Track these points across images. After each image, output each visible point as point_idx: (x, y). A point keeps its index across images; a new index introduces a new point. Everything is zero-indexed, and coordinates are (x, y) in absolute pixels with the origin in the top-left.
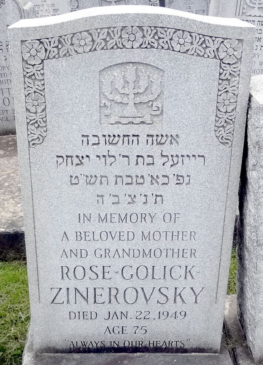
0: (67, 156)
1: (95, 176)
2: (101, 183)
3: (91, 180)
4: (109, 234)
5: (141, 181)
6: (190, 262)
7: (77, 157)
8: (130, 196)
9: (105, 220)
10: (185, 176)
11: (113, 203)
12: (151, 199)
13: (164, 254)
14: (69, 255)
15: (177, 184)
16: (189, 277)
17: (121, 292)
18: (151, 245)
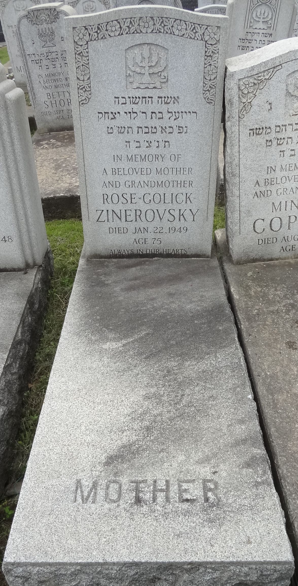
0: (105, 113)
1: (124, 127)
2: (128, 133)
3: (122, 130)
4: (134, 170)
5: (155, 130)
6: (189, 190)
7: (112, 113)
8: (147, 142)
9: (131, 159)
10: (184, 127)
11: (136, 147)
12: (162, 144)
13: (171, 185)
14: (107, 185)
15: (179, 133)
16: (188, 202)
17: (143, 213)
18: (162, 178)
